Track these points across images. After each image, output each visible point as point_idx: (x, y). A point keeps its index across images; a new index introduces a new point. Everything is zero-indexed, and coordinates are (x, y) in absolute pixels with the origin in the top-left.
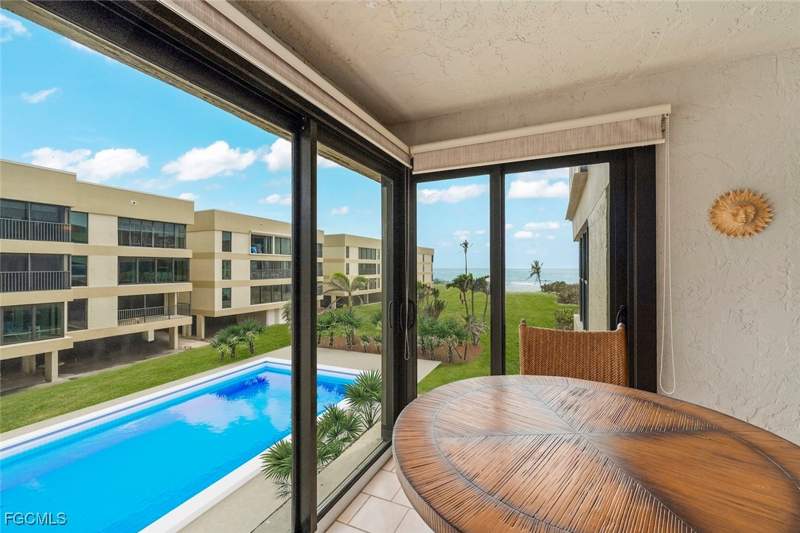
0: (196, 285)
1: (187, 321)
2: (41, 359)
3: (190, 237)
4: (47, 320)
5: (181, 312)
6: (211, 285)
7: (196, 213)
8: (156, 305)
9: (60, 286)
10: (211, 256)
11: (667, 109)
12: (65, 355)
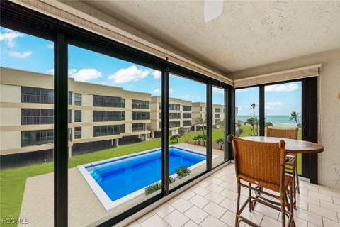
0: (152, 121)
1: (149, 132)
2: (115, 140)
3: (150, 105)
4: (115, 130)
5: (148, 129)
6: (156, 121)
7: (152, 97)
8: (141, 126)
9: (118, 120)
10: (156, 111)
11: (320, 66)
12: (120, 139)
